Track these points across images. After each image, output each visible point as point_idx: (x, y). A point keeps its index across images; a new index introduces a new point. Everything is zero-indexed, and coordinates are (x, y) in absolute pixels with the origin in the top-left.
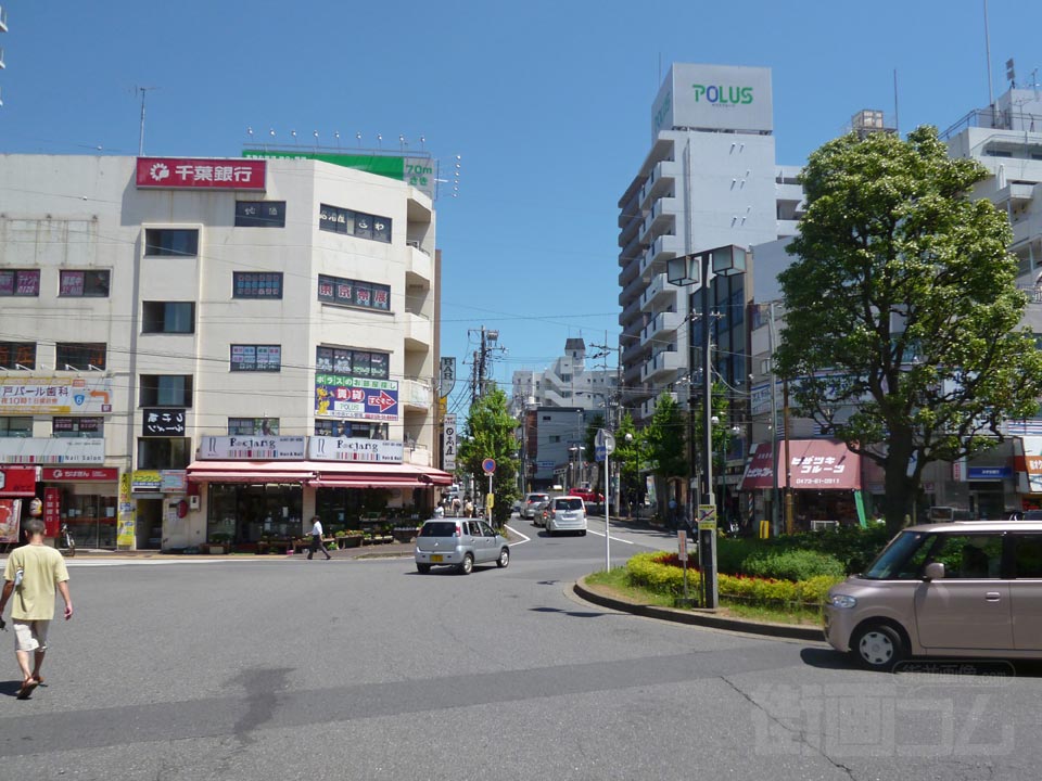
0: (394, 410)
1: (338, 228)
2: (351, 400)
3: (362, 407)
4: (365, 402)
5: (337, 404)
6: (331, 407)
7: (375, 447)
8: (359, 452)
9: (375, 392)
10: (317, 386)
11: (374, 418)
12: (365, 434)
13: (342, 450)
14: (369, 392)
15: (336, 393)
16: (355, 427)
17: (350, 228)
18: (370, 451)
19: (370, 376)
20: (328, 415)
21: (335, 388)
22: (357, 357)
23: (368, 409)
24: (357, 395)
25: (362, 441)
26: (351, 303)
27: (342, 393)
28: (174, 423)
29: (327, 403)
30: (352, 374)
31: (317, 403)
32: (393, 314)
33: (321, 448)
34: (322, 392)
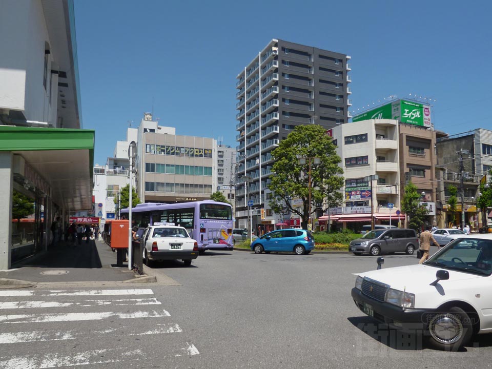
0: (371, 196)
1: (351, 142)
2: (356, 195)
3: (360, 196)
4: (361, 194)
5: (352, 196)
6: (350, 198)
7: (363, 208)
8: (358, 210)
9: (364, 191)
10: (346, 192)
11: (364, 199)
12: (361, 205)
13: (353, 210)
14: (362, 191)
15: (351, 193)
16: (359, 203)
17: (355, 141)
18: (361, 210)
19: (363, 186)
20: (349, 200)
21: (351, 192)
22: (358, 181)
23: (362, 197)
24: (358, 193)
25: (359, 207)
26: (356, 164)
27: (353, 193)
28: (320, 206)
29: (349, 197)
30: (357, 187)
31: (346, 197)
32: (369, 165)
33: (346, 210)
34: (347, 193)
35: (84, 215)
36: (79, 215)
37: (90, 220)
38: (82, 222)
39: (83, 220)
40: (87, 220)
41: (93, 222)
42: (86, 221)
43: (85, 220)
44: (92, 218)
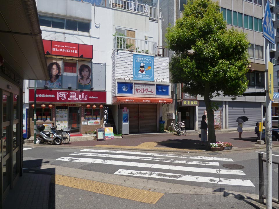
35: (70, 86)
36: (61, 85)
37: (83, 97)
38: (66, 100)
39: (68, 96)
40: (77, 97)
41: (89, 100)
42: (75, 98)
43: (73, 96)
44: (86, 93)
